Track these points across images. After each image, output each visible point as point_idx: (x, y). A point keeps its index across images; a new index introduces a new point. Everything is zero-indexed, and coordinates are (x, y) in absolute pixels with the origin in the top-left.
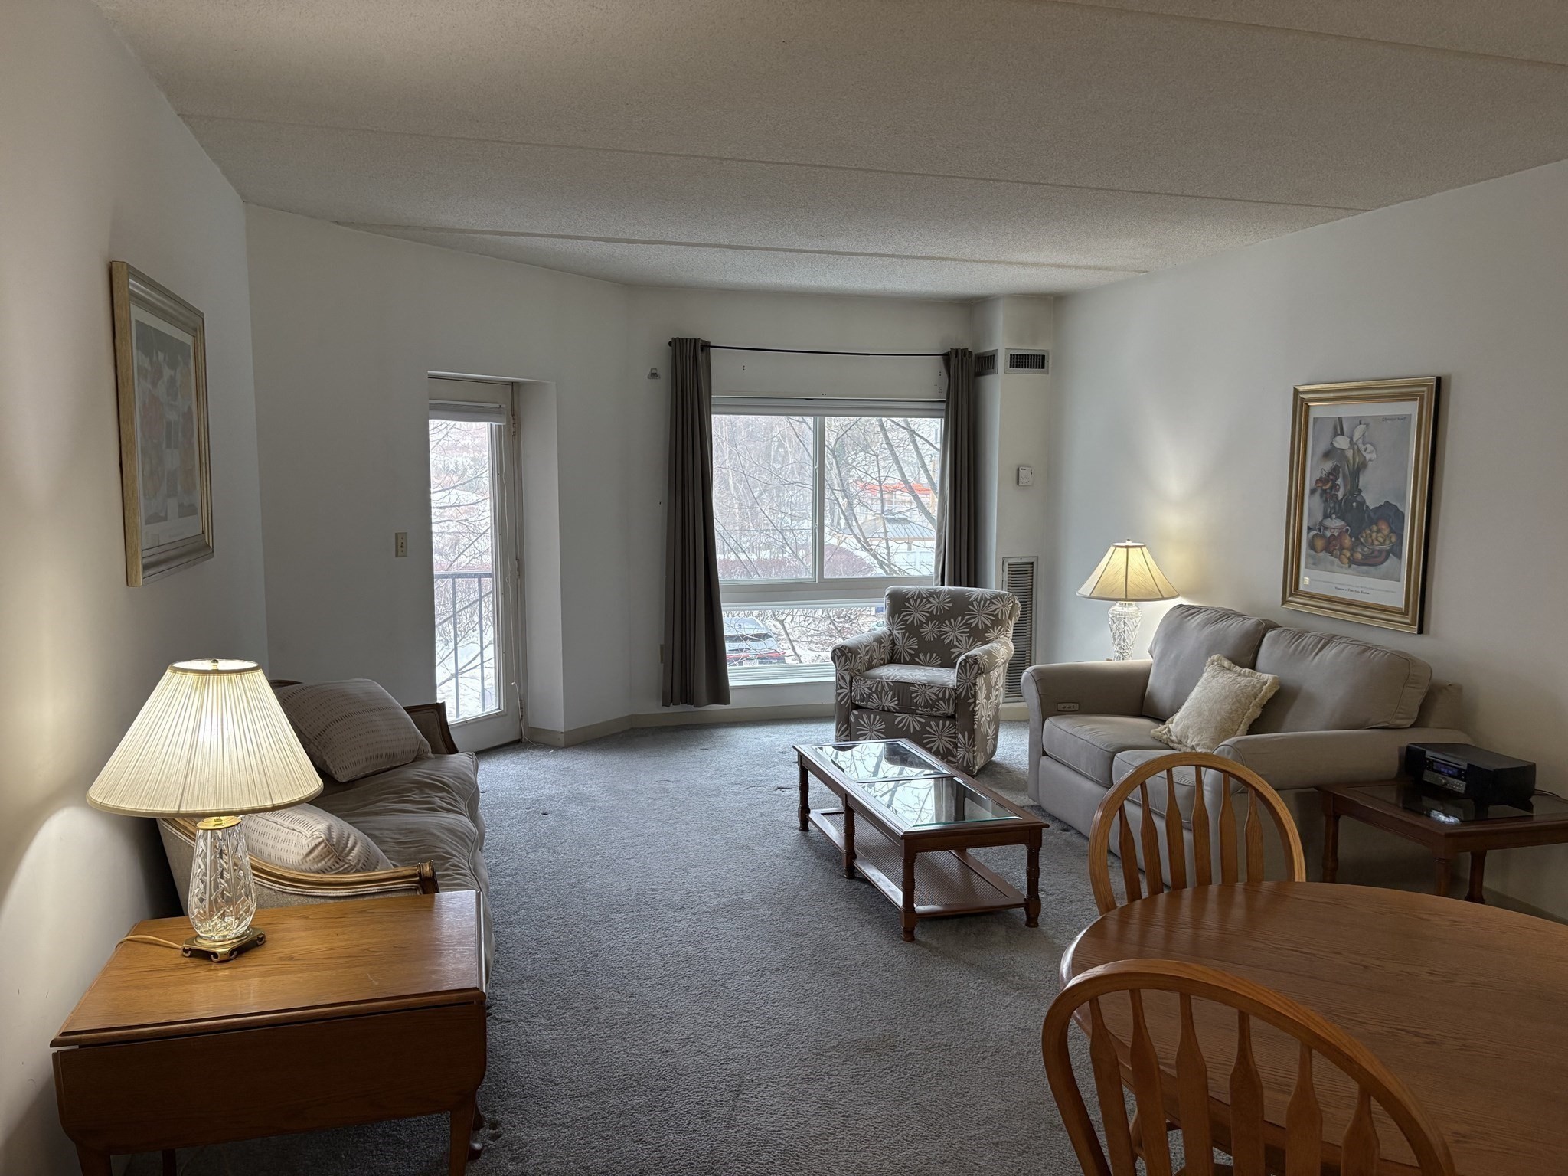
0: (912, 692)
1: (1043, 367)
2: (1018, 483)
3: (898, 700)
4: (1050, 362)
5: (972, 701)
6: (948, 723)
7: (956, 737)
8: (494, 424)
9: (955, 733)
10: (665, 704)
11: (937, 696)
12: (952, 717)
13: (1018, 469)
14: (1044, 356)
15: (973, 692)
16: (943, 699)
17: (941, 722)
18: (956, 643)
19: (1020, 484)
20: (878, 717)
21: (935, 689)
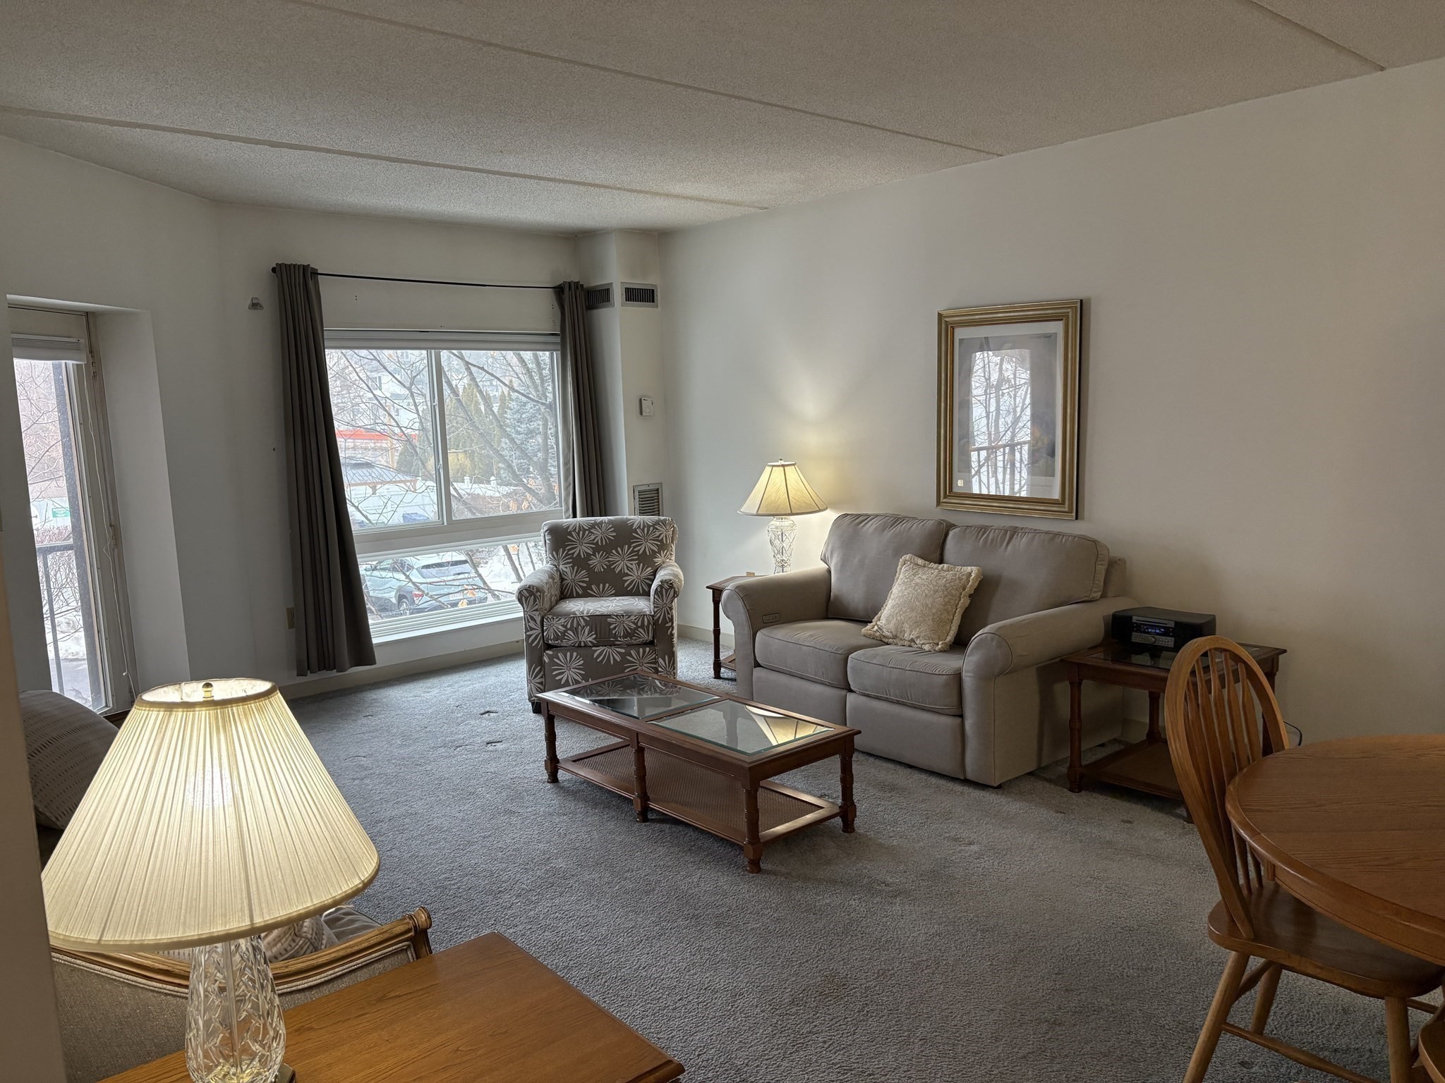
0: (610, 624)
1: (653, 301)
2: (641, 413)
3: (596, 634)
4: (659, 296)
5: (669, 624)
6: (648, 649)
7: (656, 662)
8: (70, 363)
9: (655, 658)
10: (301, 673)
11: (636, 624)
12: (651, 643)
13: (641, 400)
14: (653, 290)
15: (670, 616)
16: (642, 626)
17: (641, 650)
18: (626, 571)
19: (644, 414)
20: (575, 654)
21: (633, 618)
